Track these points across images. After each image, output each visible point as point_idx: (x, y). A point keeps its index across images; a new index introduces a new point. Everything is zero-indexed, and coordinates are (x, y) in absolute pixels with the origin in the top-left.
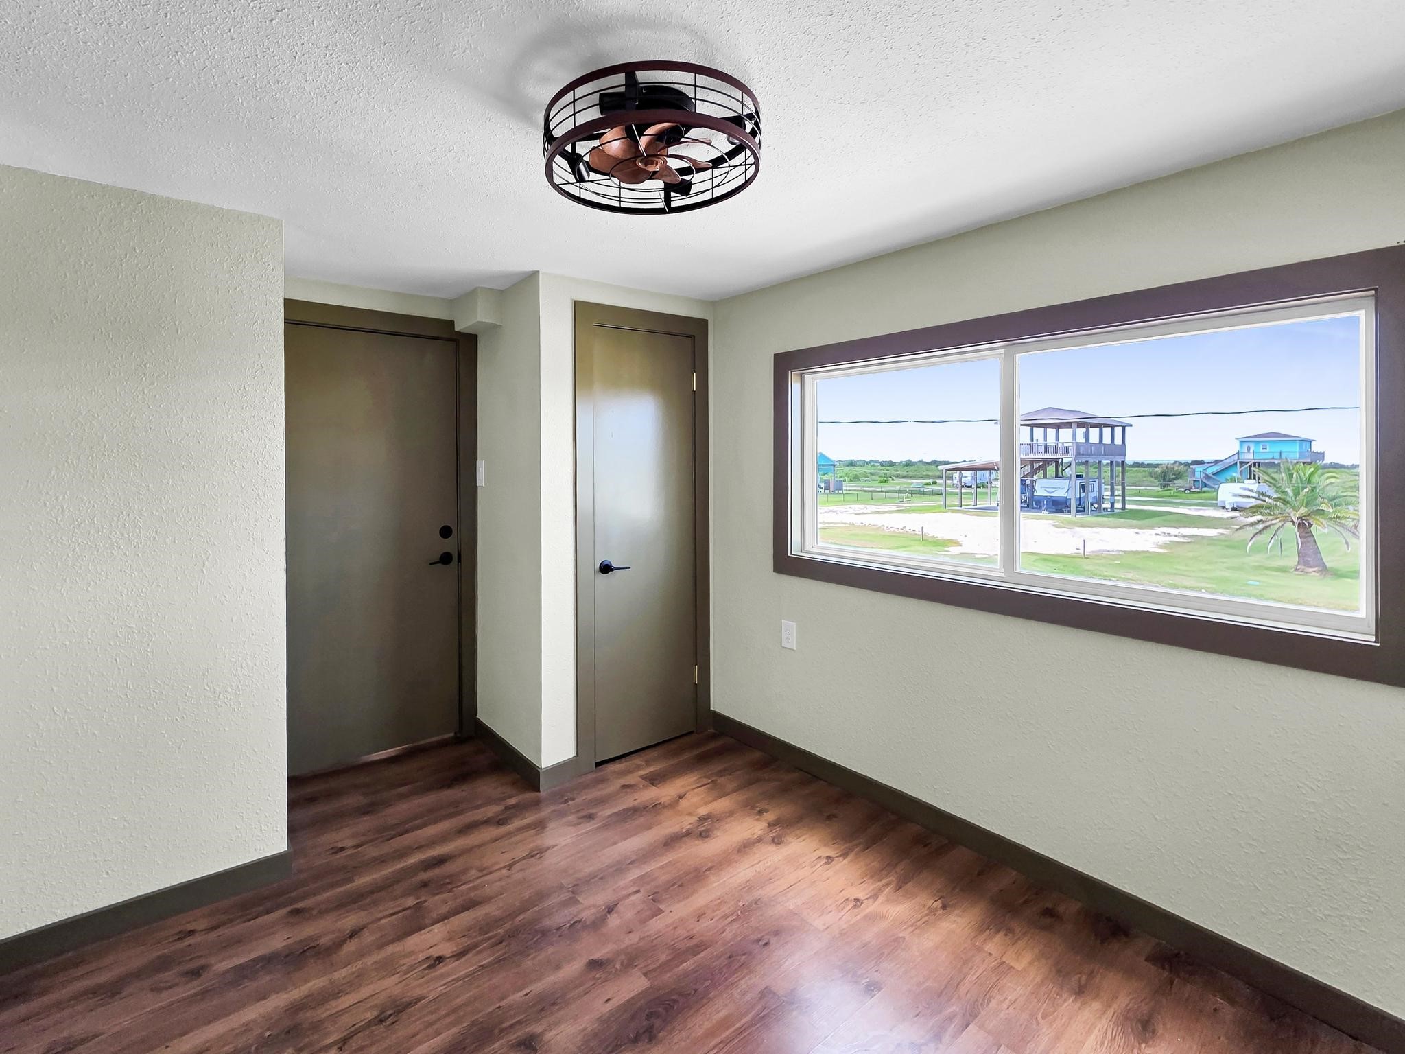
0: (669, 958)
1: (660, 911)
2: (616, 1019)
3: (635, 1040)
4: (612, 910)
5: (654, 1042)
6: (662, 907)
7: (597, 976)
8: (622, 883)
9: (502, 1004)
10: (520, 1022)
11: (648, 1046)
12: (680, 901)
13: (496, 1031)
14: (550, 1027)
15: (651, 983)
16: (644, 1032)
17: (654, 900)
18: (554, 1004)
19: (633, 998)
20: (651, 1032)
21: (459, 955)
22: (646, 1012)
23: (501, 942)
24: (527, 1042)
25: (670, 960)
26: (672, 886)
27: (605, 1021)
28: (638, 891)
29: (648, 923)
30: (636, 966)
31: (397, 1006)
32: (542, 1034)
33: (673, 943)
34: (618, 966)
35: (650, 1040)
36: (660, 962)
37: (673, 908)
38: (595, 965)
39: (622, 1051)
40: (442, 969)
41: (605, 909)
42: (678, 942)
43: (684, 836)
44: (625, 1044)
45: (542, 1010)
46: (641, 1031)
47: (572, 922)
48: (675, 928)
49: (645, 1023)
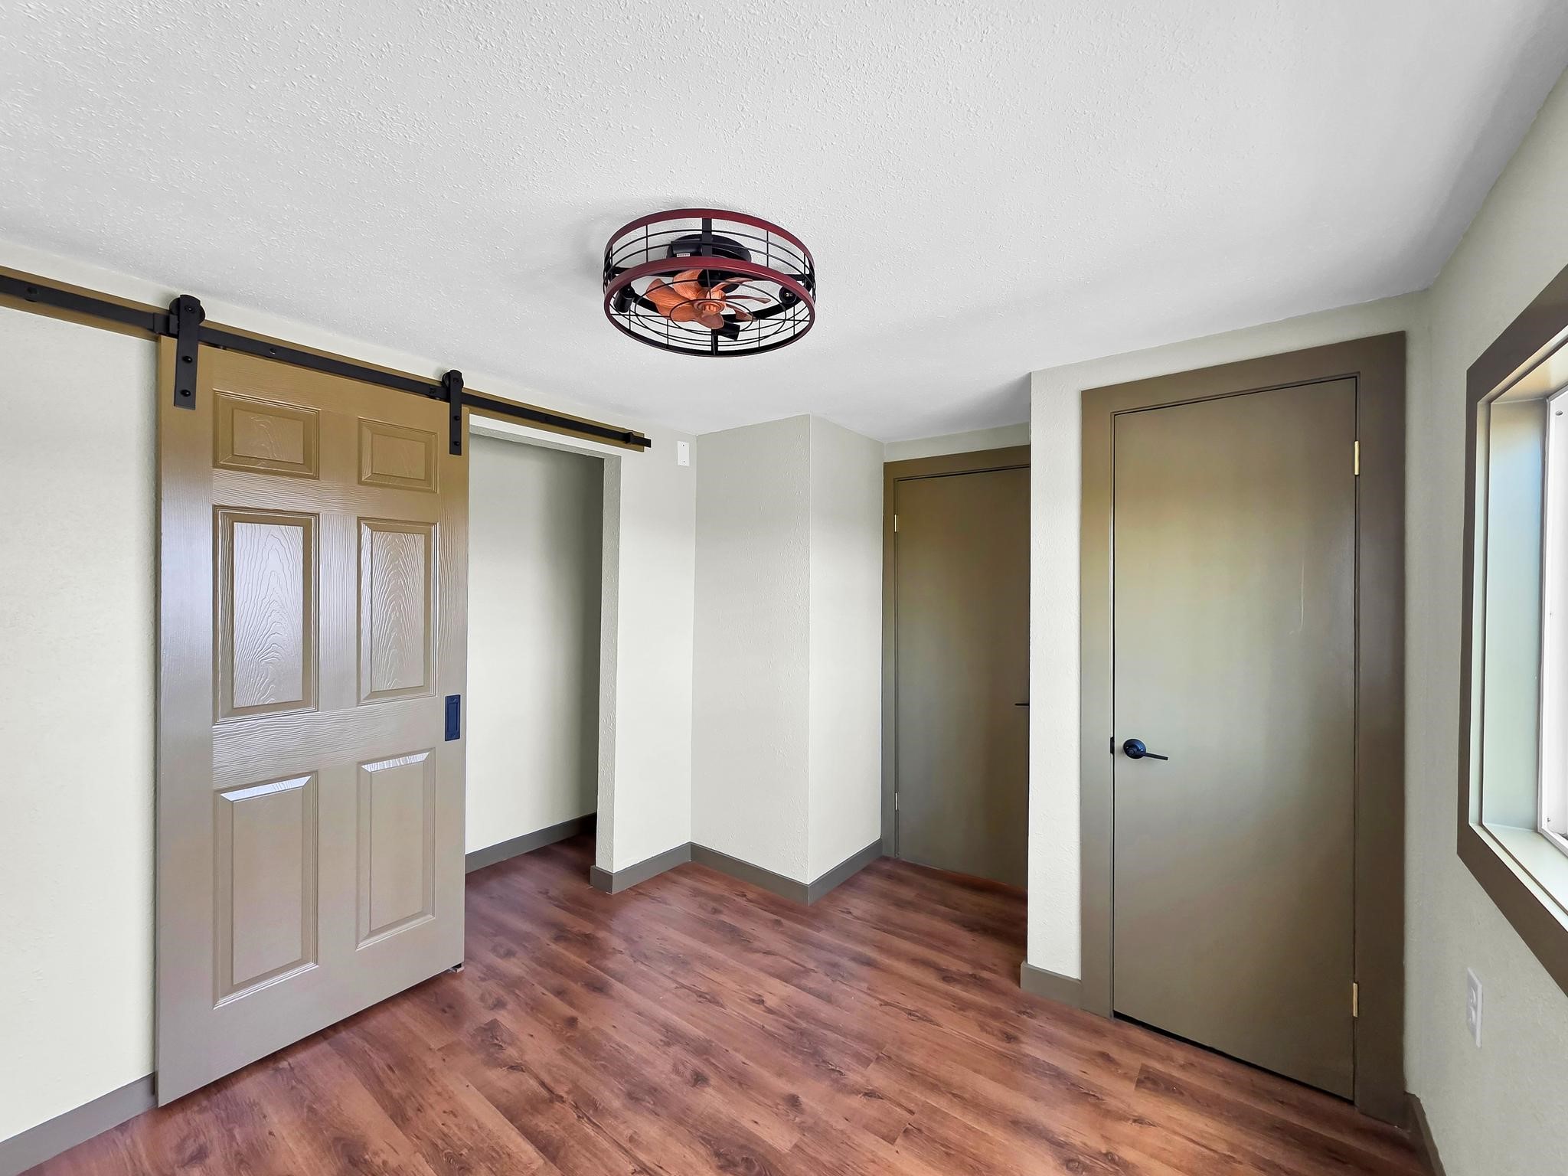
0: (828, 1165)
1: (892, 1141)
2: (737, 1134)
3: (718, 1155)
4: (871, 1096)
5: (720, 1171)
6: (899, 1141)
7: (780, 1107)
8: (916, 1094)
9: (731, 1052)
10: (716, 1067)
11: (714, 1167)
12: (921, 1158)
13: (705, 1057)
14: (719, 1090)
15: (787, 1153)
16: (728, 1160)
17: (906, 1131)
18: (740, 1084)
19: (764, 1141)
20: (729, 1166)
21: (770, 1011)
22: (751, 1157)
23: (792, 1030)
24: (700, 1078)
25: (824, 1165)
26: (942, 1145)
27: (733, 1124)
28: (912, 1112)
29: (868, 1132)
30: (804, 1135)
31: (714, 998)
32: (709, 1085)
33: (849, 1163)
34: (797, 1120)
35: (721, 1167)
36: (818, 1156)
37: (903, 1153)
38: (793, 1101)
39: (705, 1146)
40: (754, 1008)
41: (868, 1090)
42: (853, 1168)
43: (1048, 1140)
44: (712, 1147)
45: (731, 1078)
46: (729, 1157)
47: (838, 1069)
48: (874, 1162)
49: (738, 1159)
